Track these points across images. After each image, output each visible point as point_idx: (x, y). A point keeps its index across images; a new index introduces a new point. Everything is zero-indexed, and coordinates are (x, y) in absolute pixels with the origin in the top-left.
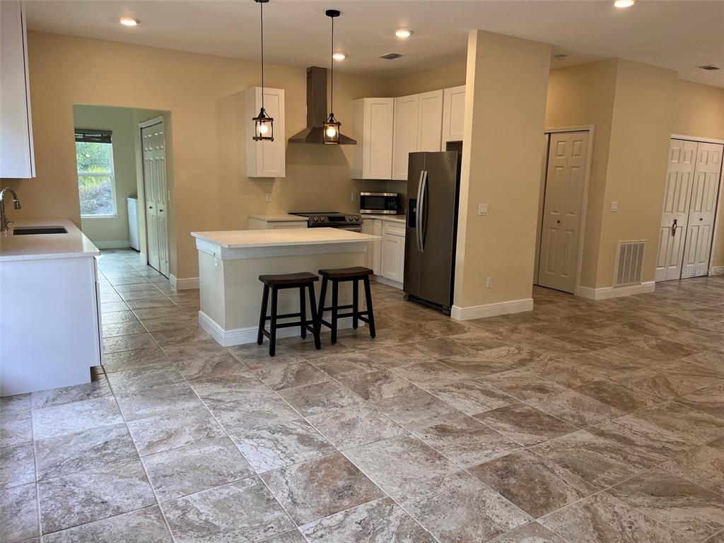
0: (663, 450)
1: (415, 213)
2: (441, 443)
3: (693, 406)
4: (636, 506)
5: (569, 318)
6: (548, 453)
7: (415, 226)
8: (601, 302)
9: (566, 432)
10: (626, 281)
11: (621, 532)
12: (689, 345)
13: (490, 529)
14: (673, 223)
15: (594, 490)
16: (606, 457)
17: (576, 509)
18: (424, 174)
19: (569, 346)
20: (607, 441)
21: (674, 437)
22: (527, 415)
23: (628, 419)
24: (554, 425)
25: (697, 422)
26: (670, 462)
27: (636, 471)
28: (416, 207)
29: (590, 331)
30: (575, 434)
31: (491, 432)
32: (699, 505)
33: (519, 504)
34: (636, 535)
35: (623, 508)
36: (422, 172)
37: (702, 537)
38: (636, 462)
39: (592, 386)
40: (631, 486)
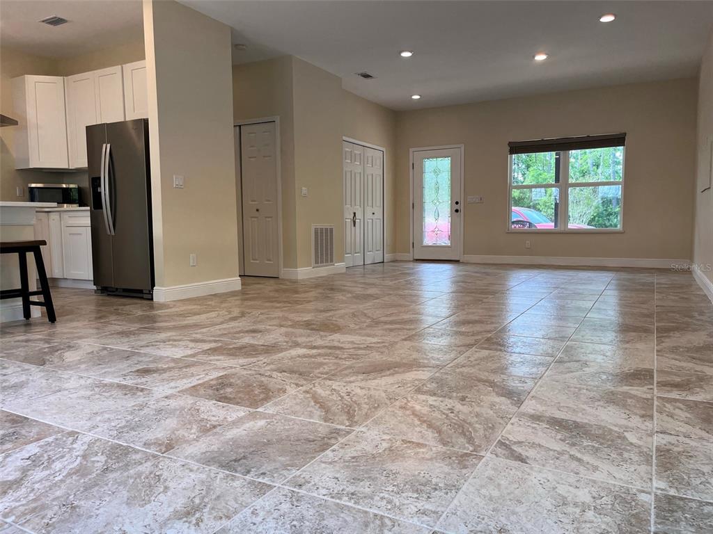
0: (367, 348)
1: (100, 193)
2: (143, 380)
3: (386, 323)
4: (351, 382)
5: (277, 291)
6: (264, 367)
7: (101, 208)
8: (303, 280)
9: (282, 352)
10: (322, 262)
11: (340, 400)
12: (377, 294)
13: (206, 426)
14: (353, 215)
15: (311, 381)
16: (320, 360)
17: (295, 395)
18: (106, 148)
19: (278, 305)
20: (319, 351)
21: (375, 340)
22: (241, 348)
23: (336, 336)
24: (270, 349)
25: (391, 330)
26: (375, 353)
27: (347, 363)
28: (100, 186)
29: (296, 296)
30: (291, 351)
31: (202, 364)
32: (404, 372)
33: (237, 404)
34: (354, 399)
35: (339, 385)
36: (104, 145)
37: (410, 389)
38: (346, 358)
39: (302, 323)
40: (343, 372)
